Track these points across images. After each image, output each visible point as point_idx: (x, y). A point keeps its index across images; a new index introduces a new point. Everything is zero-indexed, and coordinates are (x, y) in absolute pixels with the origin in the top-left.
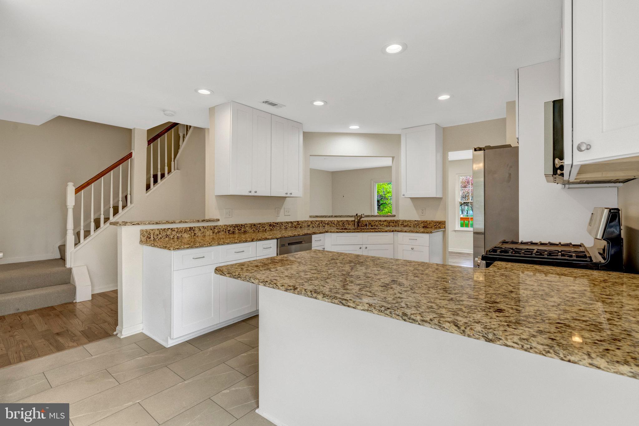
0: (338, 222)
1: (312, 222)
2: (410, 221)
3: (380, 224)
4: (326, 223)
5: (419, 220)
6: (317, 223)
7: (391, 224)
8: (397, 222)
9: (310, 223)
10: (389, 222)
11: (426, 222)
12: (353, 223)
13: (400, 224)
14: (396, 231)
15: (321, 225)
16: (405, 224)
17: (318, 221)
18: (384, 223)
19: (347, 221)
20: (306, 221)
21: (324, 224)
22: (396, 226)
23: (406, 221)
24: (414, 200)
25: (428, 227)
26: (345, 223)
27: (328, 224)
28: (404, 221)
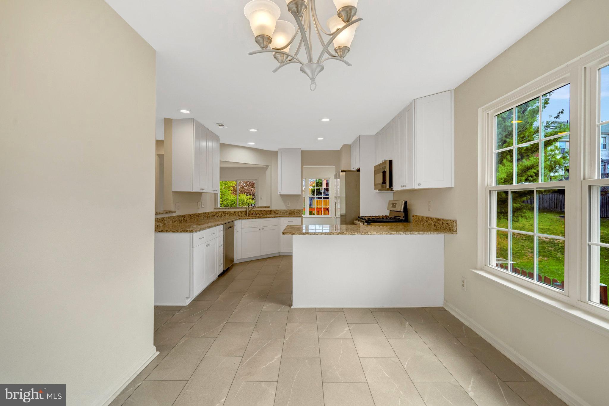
0: (235, 212)
1: (216, 213)
2: (280, 210)
3: (261, 213)
4: (227, 213)
5: (286, 209)
6: (220, 213)
7: (268, 213)
8: (271, 211)
9: (215, 214)
10: (267, 211)
11: (291, 210)
12: (244, 212)
13: (273, 212)
14: (280, 217)
15: (223, 214)
16: (276, 213)
17: (221, 212)
18: (264, 212)
19: (241, 211)
20: (212, 212)
21: (225, 214)
22: (270, 214)
23: (277, 210)
24: (282, 196)
25: (292, 214)
26: (239, 213)
27: (228, 214)
28: (275, 211)
